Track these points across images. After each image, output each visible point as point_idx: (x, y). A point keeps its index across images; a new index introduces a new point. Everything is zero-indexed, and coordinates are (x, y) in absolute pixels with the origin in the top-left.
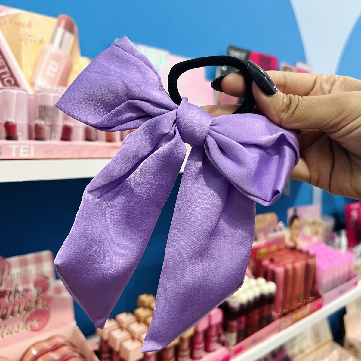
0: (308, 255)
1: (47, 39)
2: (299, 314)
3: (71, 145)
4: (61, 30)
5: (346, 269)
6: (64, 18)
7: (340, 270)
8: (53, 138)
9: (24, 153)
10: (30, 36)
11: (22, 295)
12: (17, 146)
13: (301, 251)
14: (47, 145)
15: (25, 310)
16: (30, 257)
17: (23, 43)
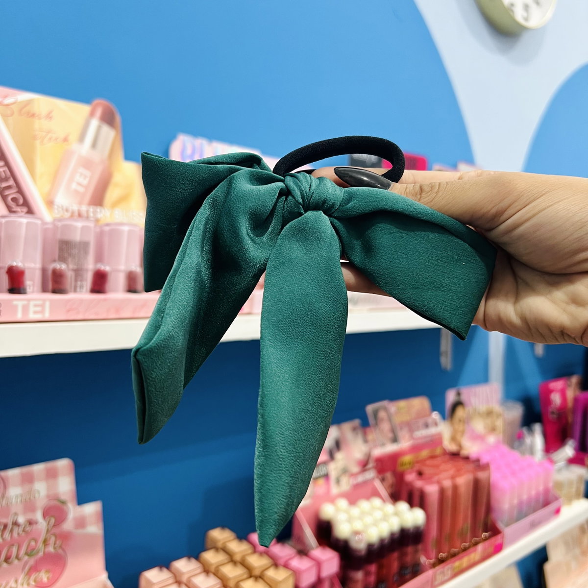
0: (478, 465)
1: (74, 137)
2: (465, 561)
3: (105, 300)
4: (95, 123)
5: (541, 488)
6: (100, 105)
7: (532, 489)
8: (78, 289)
9: (35, 312)
10: (49, 132)
11: (24, 531)
12: (25, 303)
13: (467, 458)
14: (68, 301)
15: (26, 554)
16: (38, 468)
17: (38, 142)
